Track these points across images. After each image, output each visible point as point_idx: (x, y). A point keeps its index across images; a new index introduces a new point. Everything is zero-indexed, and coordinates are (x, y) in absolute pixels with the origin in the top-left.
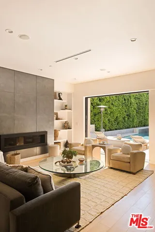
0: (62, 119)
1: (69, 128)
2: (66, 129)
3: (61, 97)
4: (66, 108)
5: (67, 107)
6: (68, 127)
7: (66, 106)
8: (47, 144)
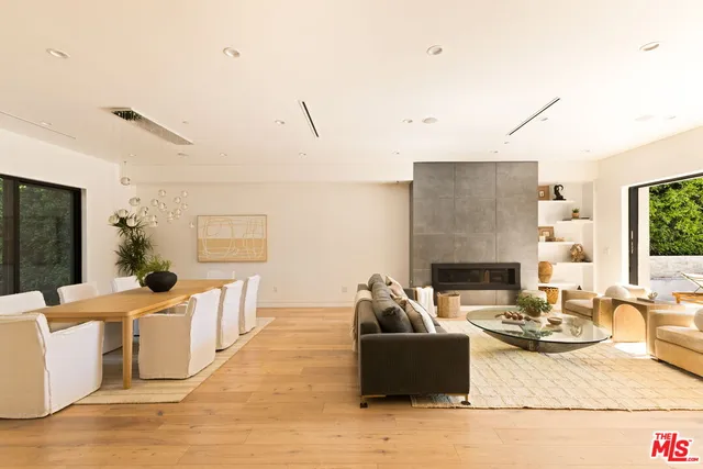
0: (561, 241)
1: (585, 259)
2: (576, 261)
3: (561, 193)
4: (575, 215)
5: (581, 214)
6: (582, 257)
7: (576, 211)
8: (519, 288)
